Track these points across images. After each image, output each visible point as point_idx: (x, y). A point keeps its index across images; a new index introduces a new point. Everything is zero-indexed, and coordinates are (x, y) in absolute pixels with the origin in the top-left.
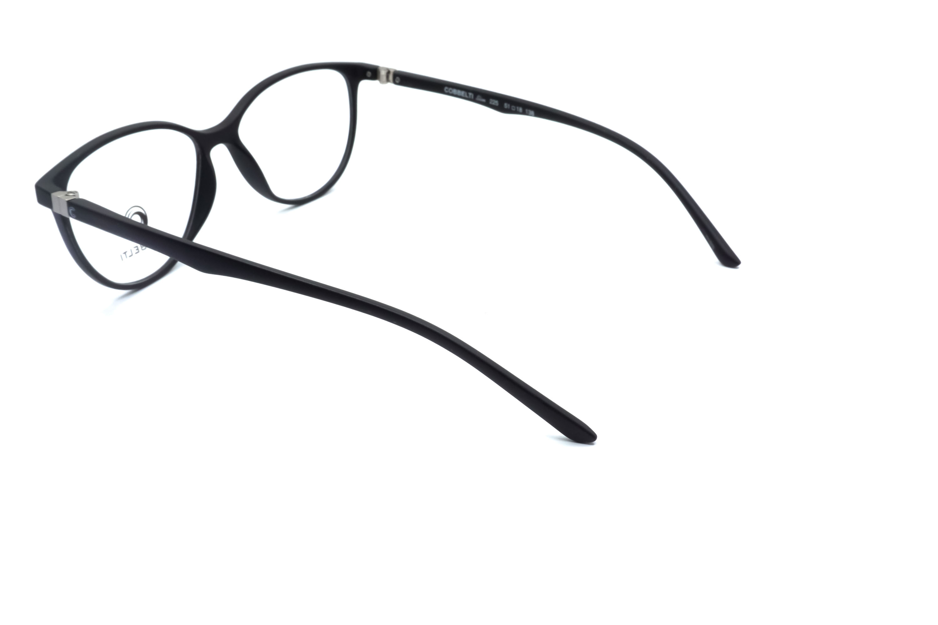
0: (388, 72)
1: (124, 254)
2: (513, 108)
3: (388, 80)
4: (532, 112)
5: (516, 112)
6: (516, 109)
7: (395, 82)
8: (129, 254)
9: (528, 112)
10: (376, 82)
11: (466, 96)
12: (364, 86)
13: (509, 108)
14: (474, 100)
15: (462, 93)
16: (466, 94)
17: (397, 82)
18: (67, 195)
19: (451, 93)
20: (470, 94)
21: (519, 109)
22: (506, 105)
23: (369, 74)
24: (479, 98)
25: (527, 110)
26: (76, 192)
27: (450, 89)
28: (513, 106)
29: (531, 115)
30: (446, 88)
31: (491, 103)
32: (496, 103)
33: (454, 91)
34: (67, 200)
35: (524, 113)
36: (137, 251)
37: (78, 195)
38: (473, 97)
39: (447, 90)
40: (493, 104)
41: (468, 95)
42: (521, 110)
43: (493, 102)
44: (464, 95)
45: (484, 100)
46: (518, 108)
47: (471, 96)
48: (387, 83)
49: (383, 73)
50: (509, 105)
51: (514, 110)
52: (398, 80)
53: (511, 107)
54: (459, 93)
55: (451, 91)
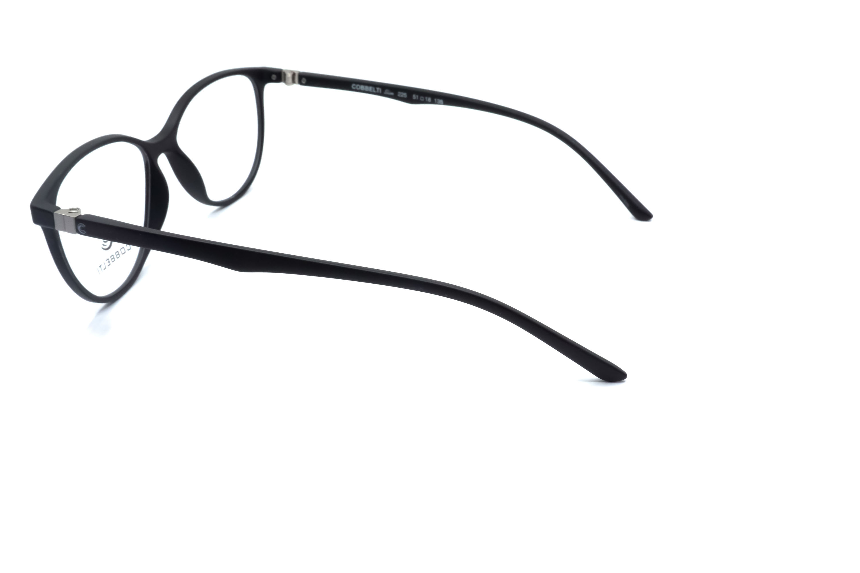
0: (294, 75)
1: (100, 268)
2: (422, 99)
3: (294, 82)
4: (441, 101)
5: (426, 102)
6: (425, 99)
7: (300, 83)
8: (103, 267)
9: (437, 101)
10: (282, 84)
11: (374, 91)
12: (270, 88)
14: (382, 94)
15: (370, 89)
16: (374, 89)
17: (304, 82)
18: (70, 212)
19: (358, 89)
20: (378, 89)
21: (428, 99)
22: (415, 97)
23: (274, 77)
24: (387, 92)
25: (435, 100)
26: (78, 209)
27: (358, 85)
28: (421, 97)
29: (440, 104)
30: (353, 85)
31: (399, 95)
32: (404, 95)
33: (362, 87)
34: (74, 217)
35: (433, 102)
36: (109, 263)
37: (80, 212)
38: (381, 91)
39: (354, 87)
40: (402, 96)
41: (376, 90)
42: (429, 99)
43: (401, 95)
44: (372, 90)
45: (392, 94)
46: (426, 98)
47: (379, 90)
48: (292, 85)
49: (289, 75)
50: (417, 96)
51: (423, 100)
52: (304, 81)
53: (419, 97)
54: (367, 88)
55: (358, 87)
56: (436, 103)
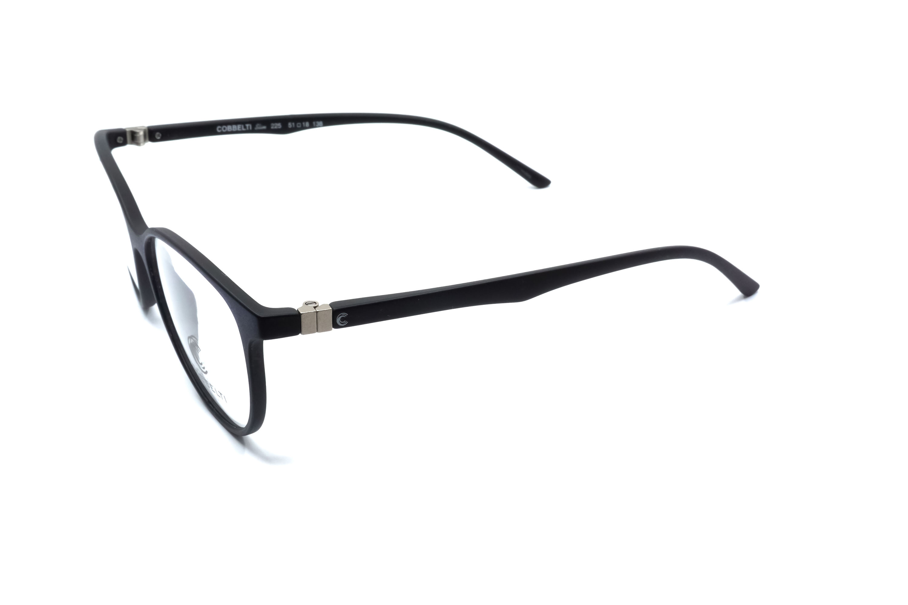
2: (299, 125)
3: (145, 140)
4: (321, 123)
5: (303, 128)
6: (302, 125)
7: (153, 139)
9: (316, 124)
11: (243, 129)
13: (294, 126)
14: (253, 131)
15: (239, 127)
16: (243, 126)
17: (159, 138)
19: (224, 131)
20: (247, 125)
21: (305, 124)
22: (290, 125)
23: (120, 139)
24: (258, 127)
25: (314, 123)
27: (223, 127)
28: (298, 124)
29: (319, 127)
30: (218, 128)
31: (272, 128)
32: (279, 125)
33: (229, 128)
35: (311, 126)
38: (251, 128)
39: (220, 129)
40: (276, 127)
41: (245, 127)
42: (307, 124)
43: (274, 126)
44: (241, 128)
45: (264, 127)
46: (304, 123)
47: (249, 127)
48: (144, 144)
49: (138, 133)
50: (293, 124)
51: (300, 127)
52: (158, 136)
53: (295, 125)
54: (235, 127)
55: (224, 129)
56: (316, 127)
